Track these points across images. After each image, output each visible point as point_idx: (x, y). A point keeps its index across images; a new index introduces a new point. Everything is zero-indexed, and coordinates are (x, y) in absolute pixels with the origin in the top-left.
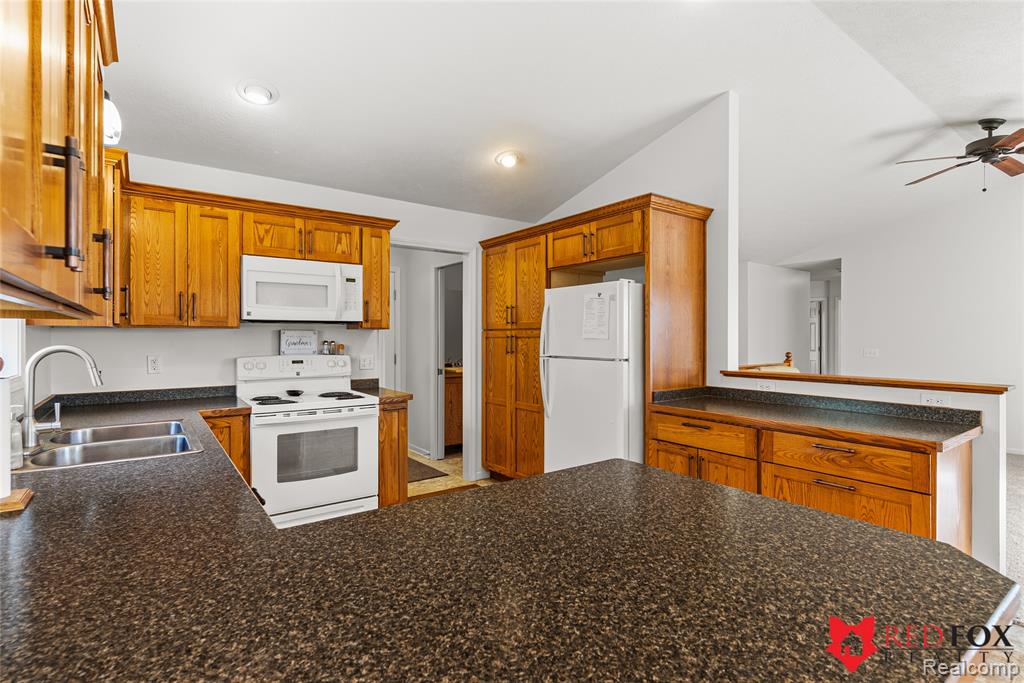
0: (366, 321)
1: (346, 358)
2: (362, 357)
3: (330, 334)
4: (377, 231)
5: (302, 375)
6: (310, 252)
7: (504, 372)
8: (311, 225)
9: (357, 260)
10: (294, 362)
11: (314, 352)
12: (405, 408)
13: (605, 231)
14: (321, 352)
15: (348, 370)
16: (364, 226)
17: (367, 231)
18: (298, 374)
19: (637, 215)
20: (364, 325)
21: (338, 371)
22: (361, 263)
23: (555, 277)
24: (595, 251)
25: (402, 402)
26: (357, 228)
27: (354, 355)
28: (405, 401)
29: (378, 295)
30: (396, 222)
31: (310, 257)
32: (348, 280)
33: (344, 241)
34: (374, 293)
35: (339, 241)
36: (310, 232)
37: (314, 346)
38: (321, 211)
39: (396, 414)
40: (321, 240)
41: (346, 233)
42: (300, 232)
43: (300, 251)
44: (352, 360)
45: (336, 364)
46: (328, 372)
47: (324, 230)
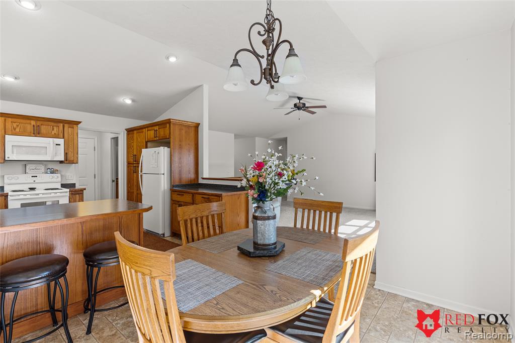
0: (66, 160)
1: (59, 175)
2: (67, 174)
3: (50, 166)
4: (71, 125)
5: (36, 182)
6: (39, 134)
7: (133, 180)
8: (39, 123)
9: (62, 137)
10: (32, 177)
11: (43, 173)
12: (82, 194)
13: (160, 130)
14: (47, 173)
15: (59, 179)
16: (65, 123)
17: (66, 126)
18: (34, 181)
19: (168, 125)
20: (65, 162)
21: (55, 180)
22: (63, 138)
23: (149, 144)
24: (158, 136)
25: (81, 191)
26: (62, 124)
27: (63, 174)
28: (83, 191)
29: (72, 150)
30: (80, 122)
31: (39, 136)
32: (56, 145)
33: (55, 129)
34: (70, 150)
35: (53, 129)
36: (38, 126)
37: (43, 170)
38: (44, 118)
39: (78, 196)
40: (44, 129)
41: (56, 126)
42: (34, 126)
43: (34, 133)
44: (61, 176)
45: (53, 177)
46: (49, 180)
47: (45, 125)
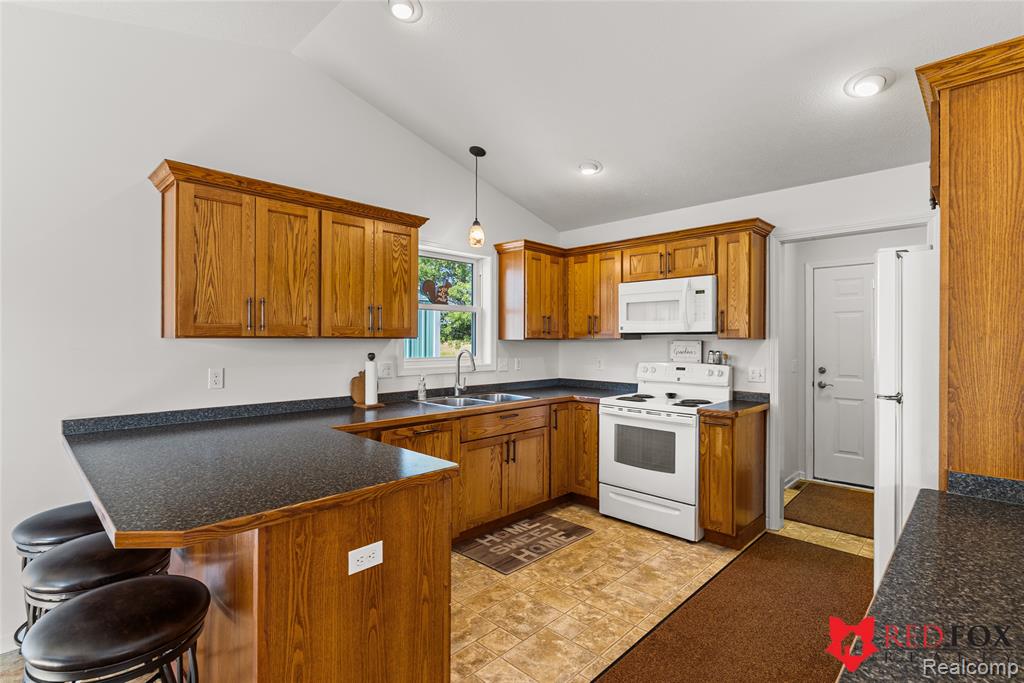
0: (723, 331)
1: (726, 369)
2: (750, 369)
4: (734, 235)
5: (681, 380)
8: (671, 247)
9: (712, 270)
10: (678, 369)
11: (696, 361)
14: (705, 361)
15: (725, 379)
16: (719, 234)
17: (722, 239)
20: (720, 334)
21: (715, 379)
22: (715, 271)
25: (725, 418)
26: (712, 238)
27: (733, 364)
29: (735, 303)
32: (697, 292)
33: (700, 255)
34: (732, 302)
35: (696, 256)
36: (671, 254)
37: (697, 356)
38: (677, 233)
39: (719, 429)
40: (681, 258)
41: (702, 246)
42: (662, 255)
43: (662, 273)
44: (732, 371)
45: (711, 373)
46: (707, 380)
47: (682, 249)
